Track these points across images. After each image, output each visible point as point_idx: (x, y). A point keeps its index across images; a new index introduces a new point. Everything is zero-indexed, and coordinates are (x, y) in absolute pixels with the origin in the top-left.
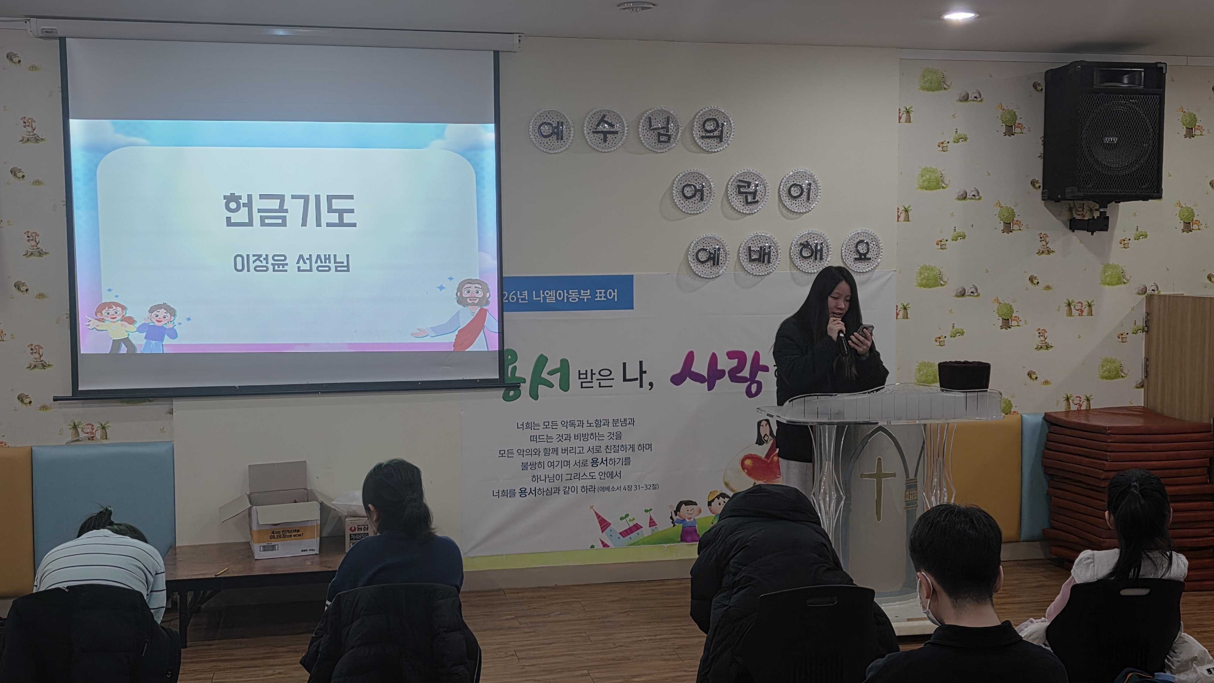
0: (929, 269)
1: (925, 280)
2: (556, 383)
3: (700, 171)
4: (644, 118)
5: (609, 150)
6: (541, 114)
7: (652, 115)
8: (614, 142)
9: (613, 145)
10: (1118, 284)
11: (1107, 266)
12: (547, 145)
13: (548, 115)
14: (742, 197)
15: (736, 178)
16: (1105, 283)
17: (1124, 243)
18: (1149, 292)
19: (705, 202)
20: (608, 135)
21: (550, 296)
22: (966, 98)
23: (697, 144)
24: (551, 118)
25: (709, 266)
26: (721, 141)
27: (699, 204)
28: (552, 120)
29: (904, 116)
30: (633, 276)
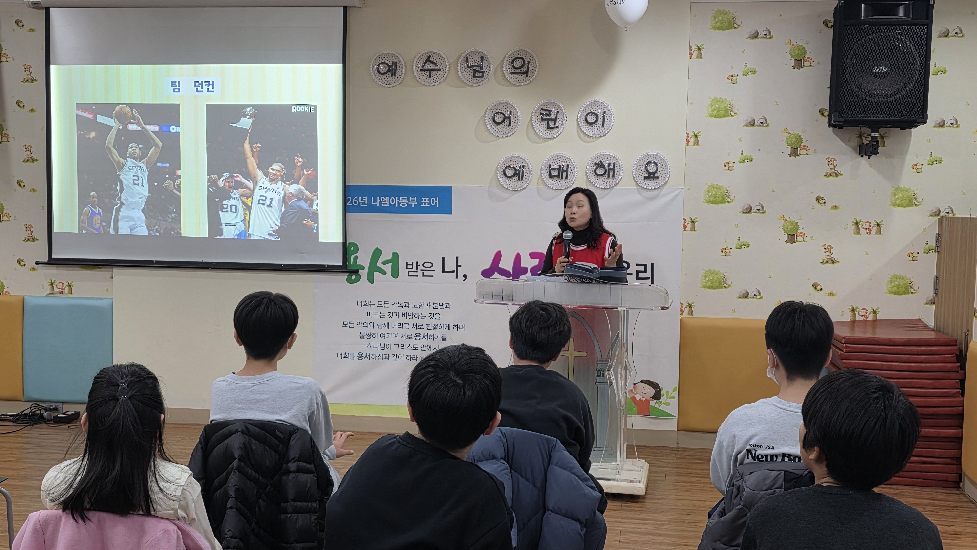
0: (716, 188)
1: (712, 198)
2: (388, 271)
3: (509, 100)
4: (462, 58)
5: (433, 84)
6: (380, 55)
7: (470, 55)
8: (438, 78)
9: (438, 79)
10: (909, 206)
11: (898, 189)
12: (384, 81)
13: (386, 57)
14: (544, 123)
15: (539, 107)
16: (894, 205)
17: (917, 168)
18: (942, 214)
19: (513, 128)
20: (434, 73)
21: (385, 201)
22: (756, 36)
23: (507, 79)
24: (387, 59)
25: (515, 180)
26: (527, 76)
27: (508, 128)
28: (389, 60)
29: (695, 54)
30: (451, 187)
